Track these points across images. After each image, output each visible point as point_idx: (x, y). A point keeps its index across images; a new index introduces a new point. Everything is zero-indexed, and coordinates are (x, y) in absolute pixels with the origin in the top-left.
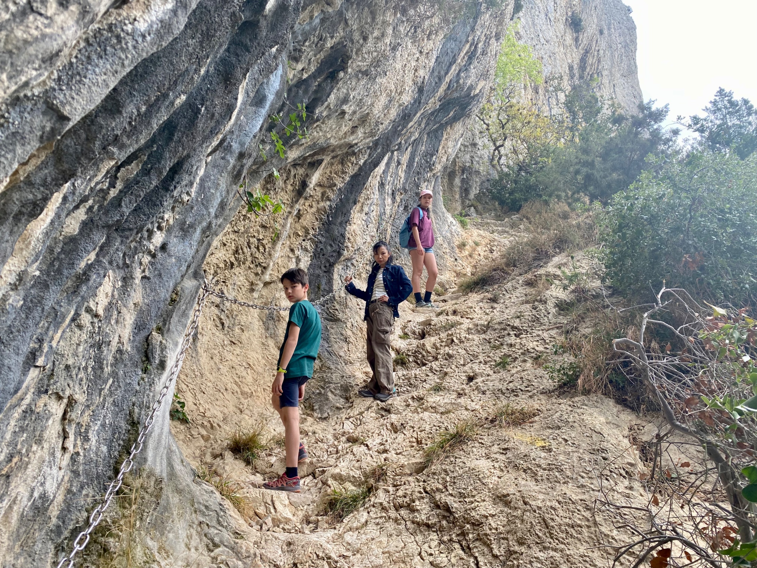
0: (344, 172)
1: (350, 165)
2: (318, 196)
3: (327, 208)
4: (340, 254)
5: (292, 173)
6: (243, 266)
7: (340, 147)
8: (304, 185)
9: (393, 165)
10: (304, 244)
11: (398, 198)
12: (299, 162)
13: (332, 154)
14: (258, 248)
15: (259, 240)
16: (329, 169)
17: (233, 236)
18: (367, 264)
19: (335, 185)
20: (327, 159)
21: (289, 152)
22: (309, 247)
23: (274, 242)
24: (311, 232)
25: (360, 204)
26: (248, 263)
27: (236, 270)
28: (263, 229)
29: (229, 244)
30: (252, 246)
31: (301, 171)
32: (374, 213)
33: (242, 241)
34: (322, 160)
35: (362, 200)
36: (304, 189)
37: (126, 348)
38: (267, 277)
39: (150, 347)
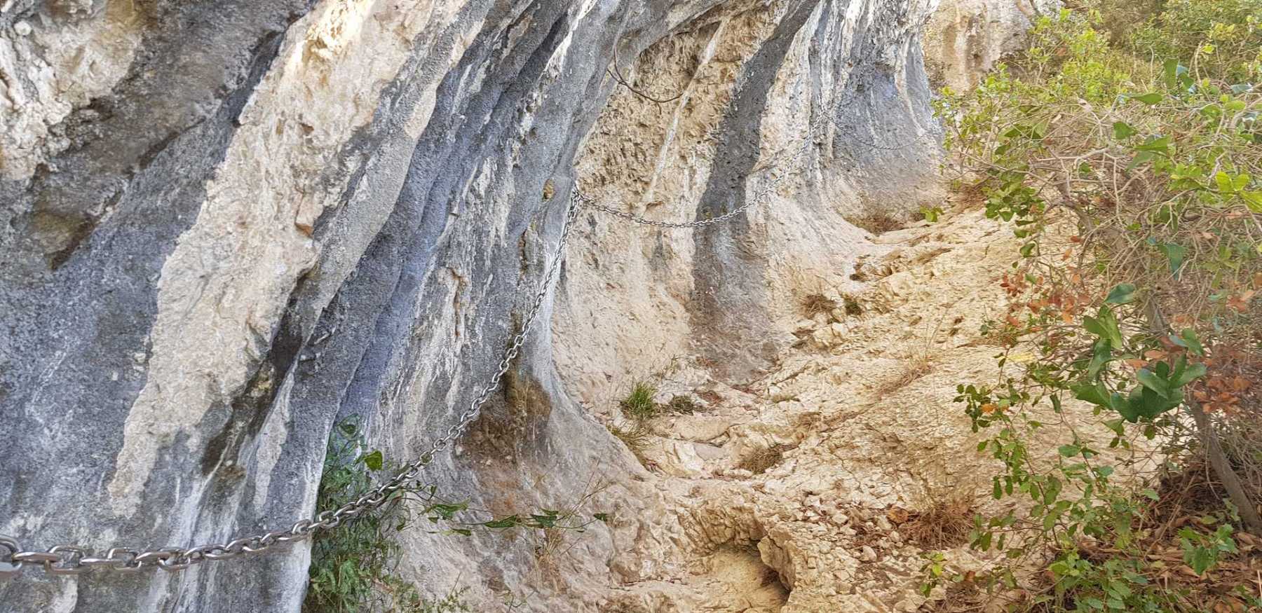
0: (752, 38)
1: (760, 25)
2: (715, 77)
3: (731, 93)
4: (753, 160)
5: (677, 47)
6: (617, 182)
7: (742, 0)
8: (695, 60)
9: (832, 21)
10: (699, 147)
11: (845, 73)
12: (685, 30)
13: (733, 13)
14: (636, 156)
15: (636, 144)
16: (729, 35)
17: (602, 140)
18: (796, 174)
19: (740, 58)
20: (725, 20)
21: (670, 14)
22: (706, 152)
23: (657, 147)
24: (710, 130)
25: (780, 84)
26: (624, 178)
27: (609, 188)
28: (641, 129)
29: (597, 151)
30: (628, 154)
31: (689, 42)
32: (804, 96)
33: (615, 147)
34: (718, 23)
35: (783, 77)
36: (695, 67)
37: (504, 243)
38: (649, 197)
39: (527, 245)
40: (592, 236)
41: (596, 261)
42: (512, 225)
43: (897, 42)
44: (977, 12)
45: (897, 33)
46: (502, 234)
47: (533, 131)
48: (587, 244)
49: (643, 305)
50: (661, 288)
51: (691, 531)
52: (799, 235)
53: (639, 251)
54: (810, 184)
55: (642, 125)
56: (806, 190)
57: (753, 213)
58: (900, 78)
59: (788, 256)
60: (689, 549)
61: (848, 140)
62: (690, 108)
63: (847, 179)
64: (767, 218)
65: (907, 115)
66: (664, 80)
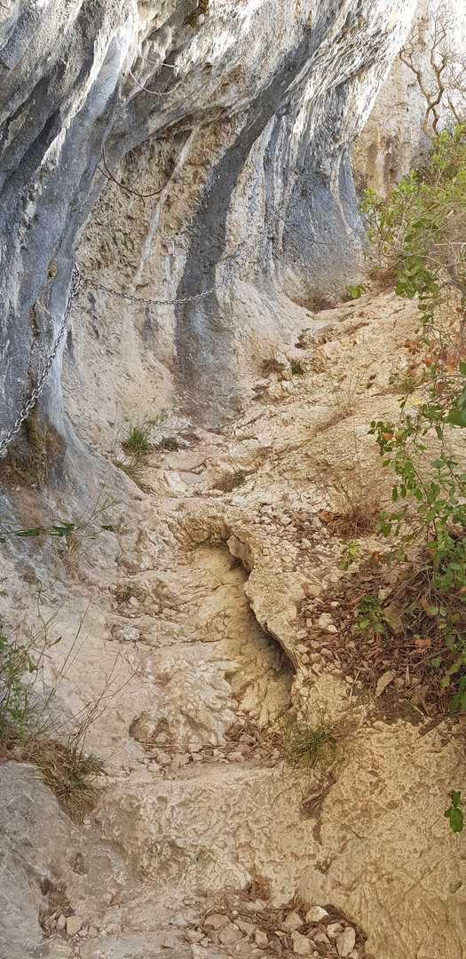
0: (218, 146)
1: (225, 135)
2: (189, 178)
3: (202, 192)
4: (221, 250)
5: (157, 150)
7: (210, 112)
8: (172, 163)
9: (282, 135)
10: (177, 238)
11: (292, 179)
12: (163, 136)
13: (202, 123)
14: (125, 244)
15: (125, 234)
16: (199, 142)
17: (96, 230)
18: (254, 263)
19: (208, 162)
20: (196, 129)
21: (150, 121)
22: (183, 242)
23: (143, 237)
24: (186, 224)
25: (241, 186)
26: (116, 263)
27: (105, 271)
28: (129, 221)
30: (119, 242)
31: (166, 147)
32: (260, 198)
33: (107, 236)
34: (190, 131)
35: (243, 181)
36: (172, 169)
37: (17, 314)
38: (138, 280)
39: (37, 316)
40: (92, 311)
41: (97, 332)
42: (24, 298)
43: (333, 155)
44: (393, 134)
45: (332, 148)
46: (15, 306)
47: (36, 217)
48: (88, 318)
49: (135, 366)
50: (150, 354)
51: (178, 535)
52: (257, 313)
53: (131, 324)
54: (265, 272)
55: (130, 218)
56: (262, 277)
57: (221, 294)
58: (334, 186)
59: (249, 330)
60: (177, 548)
61: (294, 236)
62: (169, 204)
63: (293, 268)
64: (232, 298)
65: (339, 217)
66: (146, 180)
